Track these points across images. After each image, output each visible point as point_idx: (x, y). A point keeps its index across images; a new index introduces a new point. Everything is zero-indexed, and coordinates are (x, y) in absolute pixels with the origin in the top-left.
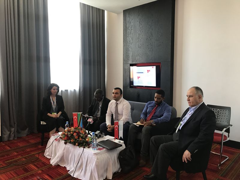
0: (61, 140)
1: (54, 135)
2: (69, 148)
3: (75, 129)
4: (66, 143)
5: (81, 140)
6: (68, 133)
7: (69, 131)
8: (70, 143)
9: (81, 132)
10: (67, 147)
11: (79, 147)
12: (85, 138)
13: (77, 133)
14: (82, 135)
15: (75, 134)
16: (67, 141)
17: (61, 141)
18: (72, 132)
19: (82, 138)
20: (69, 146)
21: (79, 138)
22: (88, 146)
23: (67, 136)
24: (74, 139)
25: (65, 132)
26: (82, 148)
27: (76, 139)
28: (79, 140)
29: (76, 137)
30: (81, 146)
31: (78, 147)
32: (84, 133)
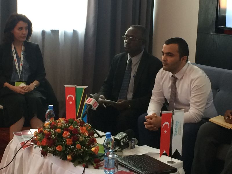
0: (35, 146)
1: (20, 135)
2: (52, 164)
3: (67, 122)
4: (44, 154)
5: (80, 150)
6: (50, 131)
7: (53, 126)
8: (55, 153)
9: (80, 131)
10: (47, 164)
11: (75, 166)
12: (89, 144)
13: (71, 132)
14: (81, 138)
15: (66, 134)
16: (48, 148)
17: (35, 148)
18: (60, 128)
19: (82, 144)
20: (52, 160)
21: (74, 144)
22: (95, 165)
23: (48, 136)
24: (62, 145)
25: (44, 127)
26: (81, 168)
27: (67, 146)
28: (74, 149)
29: (69, 142)
30: (79, 163)
31: (72, 164)
32: (87, 134)
